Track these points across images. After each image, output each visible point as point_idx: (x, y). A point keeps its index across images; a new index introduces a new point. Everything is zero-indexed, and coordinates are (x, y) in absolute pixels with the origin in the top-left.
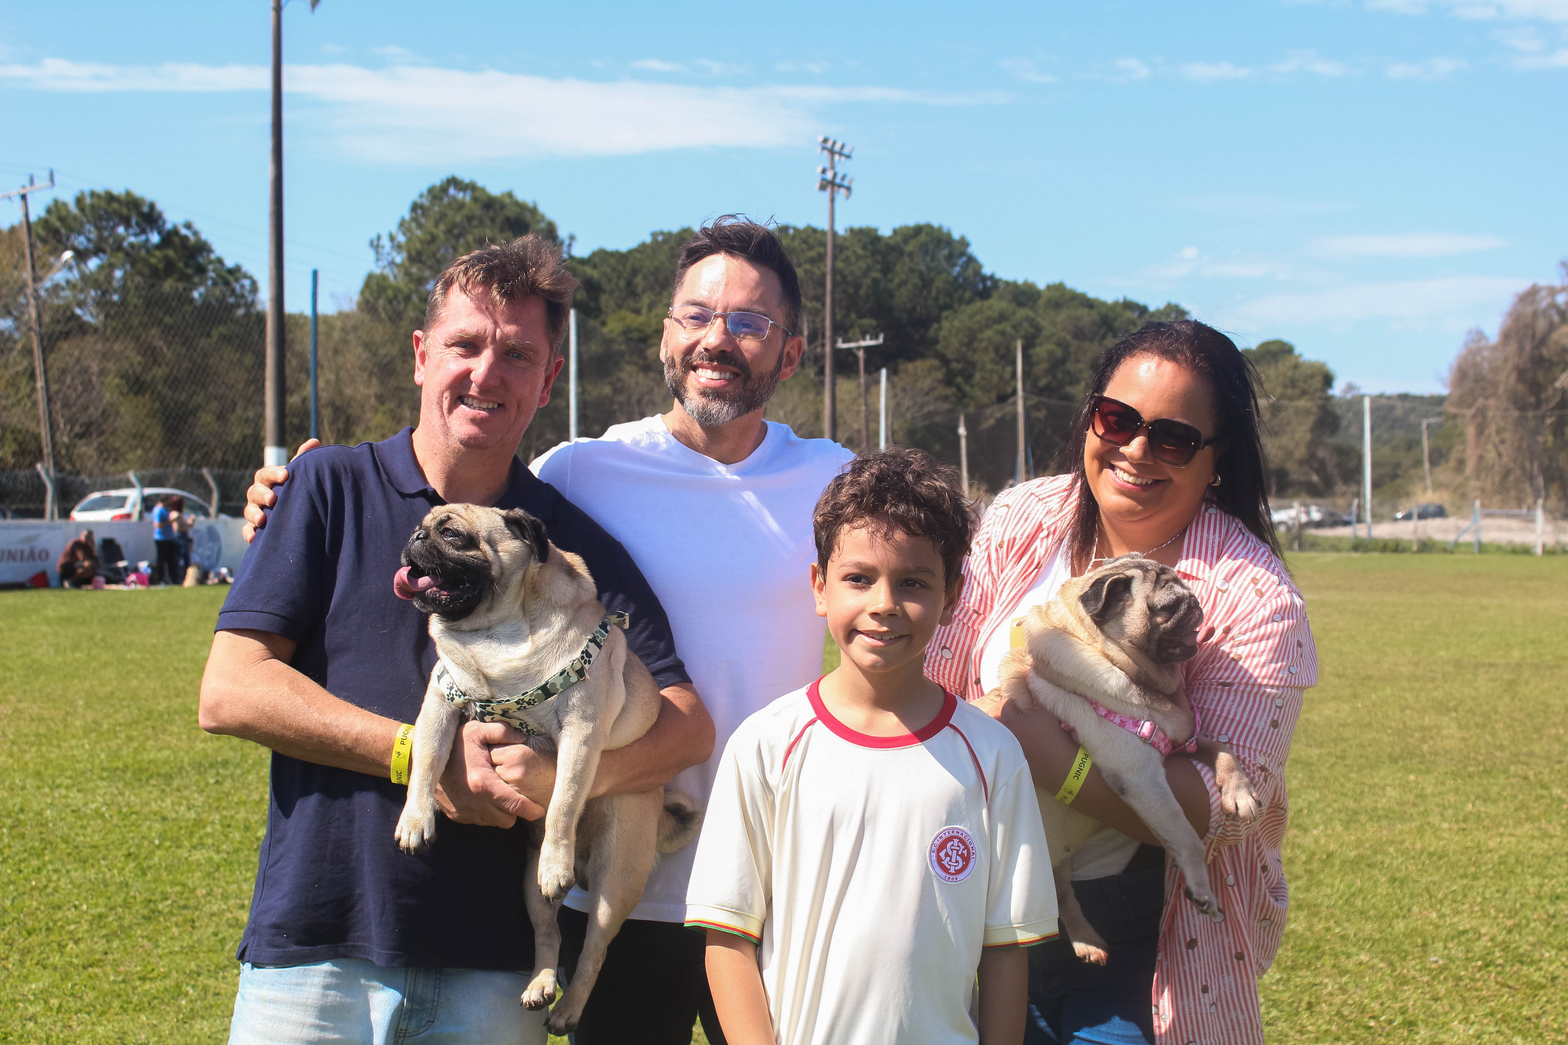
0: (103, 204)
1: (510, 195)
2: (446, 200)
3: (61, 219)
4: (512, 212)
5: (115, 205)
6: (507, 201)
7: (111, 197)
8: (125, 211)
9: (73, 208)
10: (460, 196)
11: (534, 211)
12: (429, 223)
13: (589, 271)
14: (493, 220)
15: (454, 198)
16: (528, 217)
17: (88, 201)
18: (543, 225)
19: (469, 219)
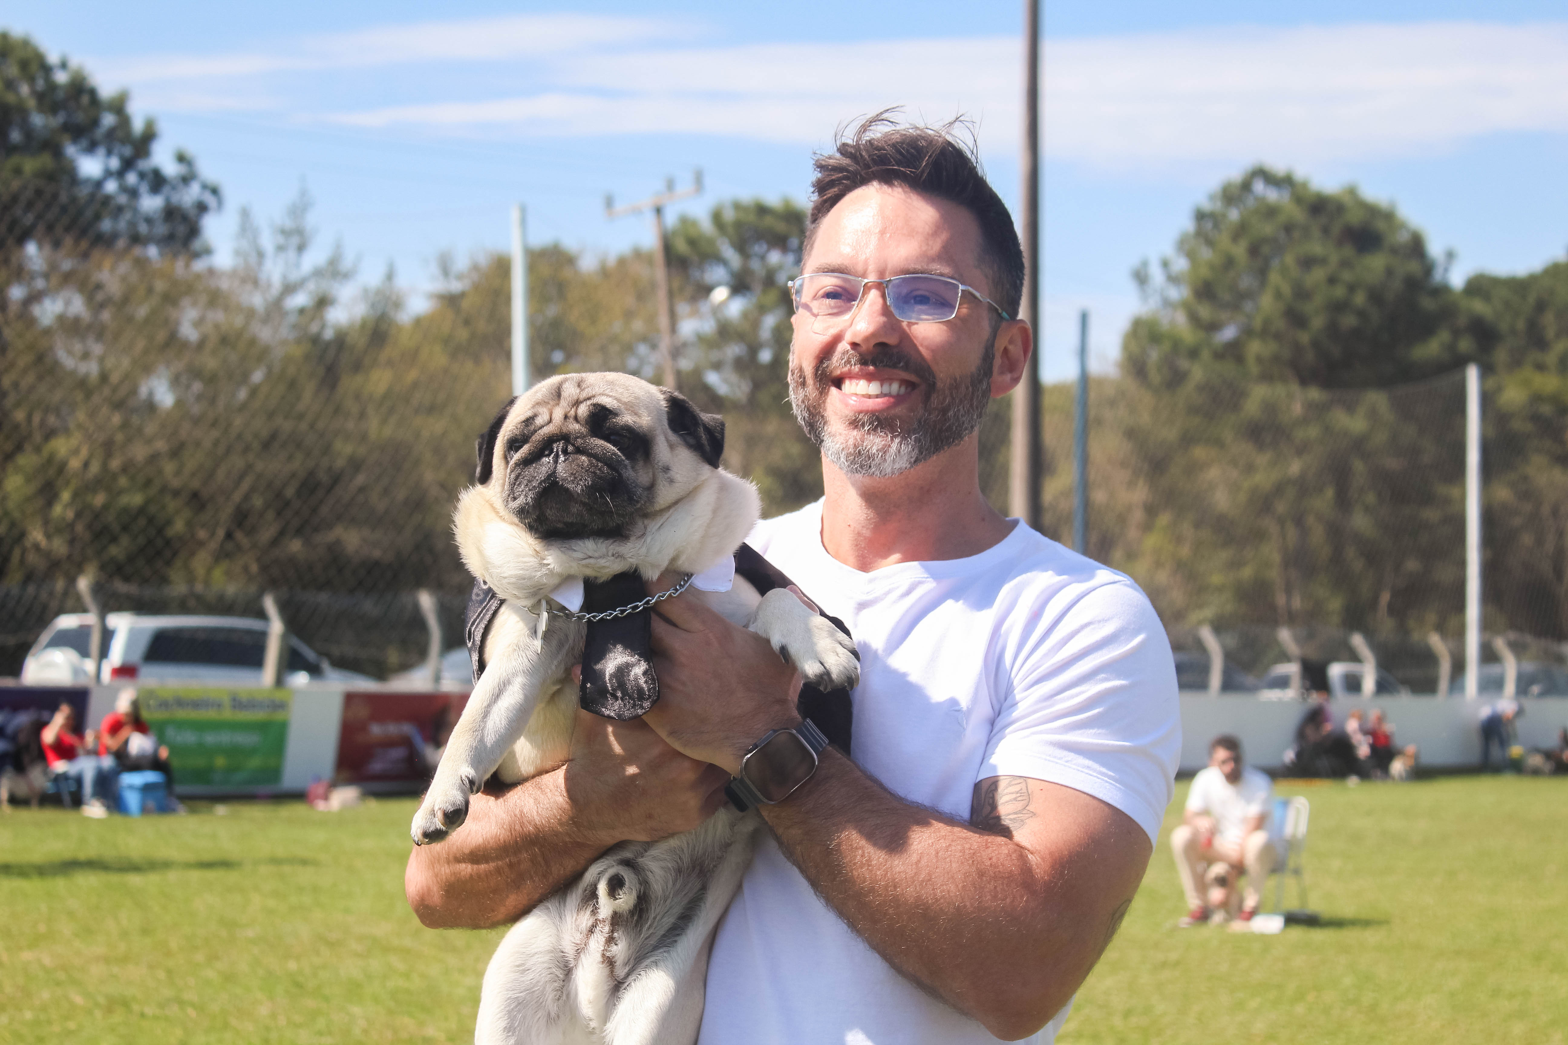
0: (752, 218)
1: (1352, 191)
2: (1250, 202)
3: (693, 242)
4: (1354, 218)
5: (768, 221)
6: (1347, 200)
7: (762, 210)
8: (781, 227)
9: (706, 225)
10: (1272, 195)
11: (1389, 216)
12: (1224, 240)
13: (1479, 307)
14: (1326, 231)
15: (1261, 200)
16: (1381, 225)
17: (729, 215)
18: (1403, 237)
19: (1288, 228)
